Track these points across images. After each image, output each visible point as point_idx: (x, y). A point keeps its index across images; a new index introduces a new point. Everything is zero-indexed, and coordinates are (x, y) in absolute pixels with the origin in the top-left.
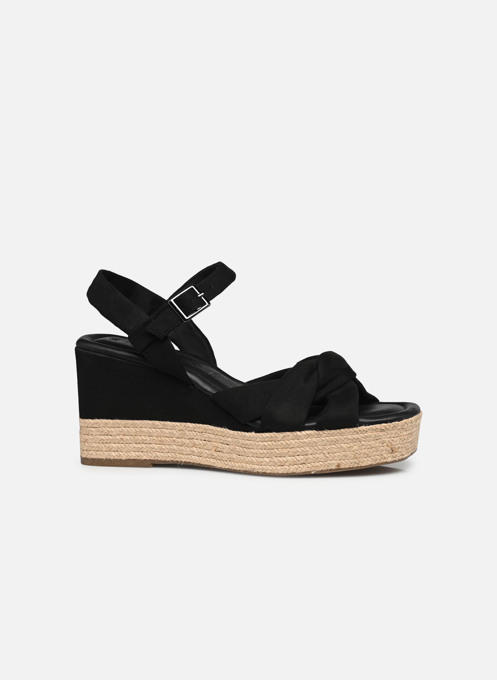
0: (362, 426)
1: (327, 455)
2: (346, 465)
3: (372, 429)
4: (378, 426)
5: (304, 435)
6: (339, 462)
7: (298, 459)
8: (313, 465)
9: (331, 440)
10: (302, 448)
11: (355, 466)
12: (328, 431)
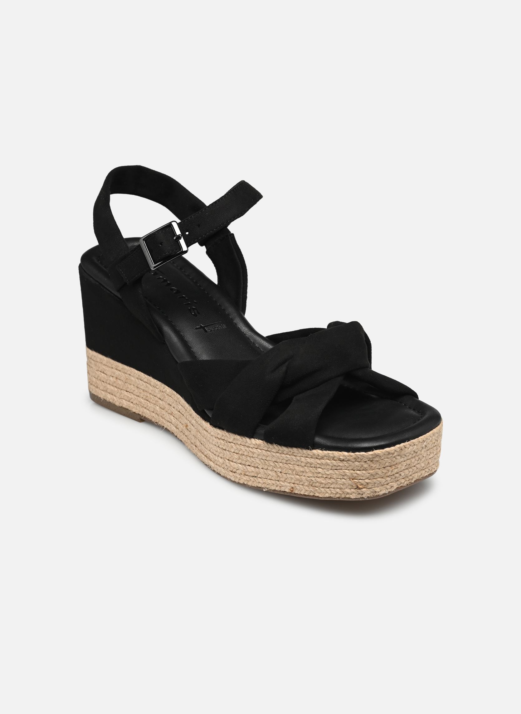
0: (317, 450)
1: (279, 474)
2: (301, 490)
3: (329, 456)
4: (336, 453)
5: (254, 444)
6: (293, 485)
7: (249, 470)
8: (264, 481)
9: (282, 458)
10: (252, 459)
11: (312, 494)
12: (279, 446)
